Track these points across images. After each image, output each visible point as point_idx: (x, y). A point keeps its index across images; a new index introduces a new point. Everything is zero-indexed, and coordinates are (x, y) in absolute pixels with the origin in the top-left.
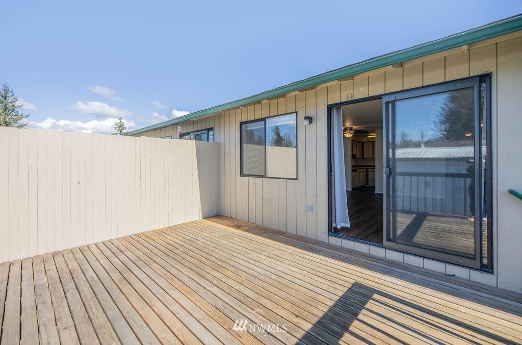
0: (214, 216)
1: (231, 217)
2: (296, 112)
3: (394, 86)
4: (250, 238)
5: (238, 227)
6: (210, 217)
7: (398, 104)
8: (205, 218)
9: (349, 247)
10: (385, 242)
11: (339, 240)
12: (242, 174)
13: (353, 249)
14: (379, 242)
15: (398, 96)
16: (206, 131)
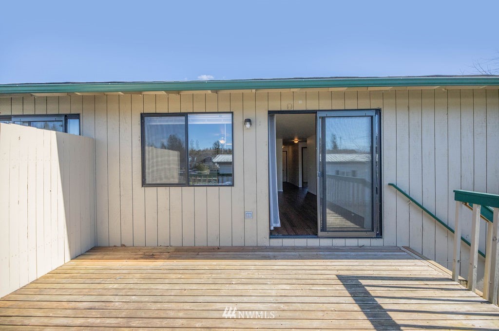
0: (87, 252)
1: (123, 246)
2: (232, 113)
3: (325, 105)
4: (190, 267)
5: (151, 256)
6: (82, 255)
7: (327, 120)
8: (75, 257)
9: (290, 245)
10: (320, 233)
11: (280, 240)
12: (144, 184)
13: (293, 245)
14: (315, 235)
15: (329, 114)
16: (63, 119)
